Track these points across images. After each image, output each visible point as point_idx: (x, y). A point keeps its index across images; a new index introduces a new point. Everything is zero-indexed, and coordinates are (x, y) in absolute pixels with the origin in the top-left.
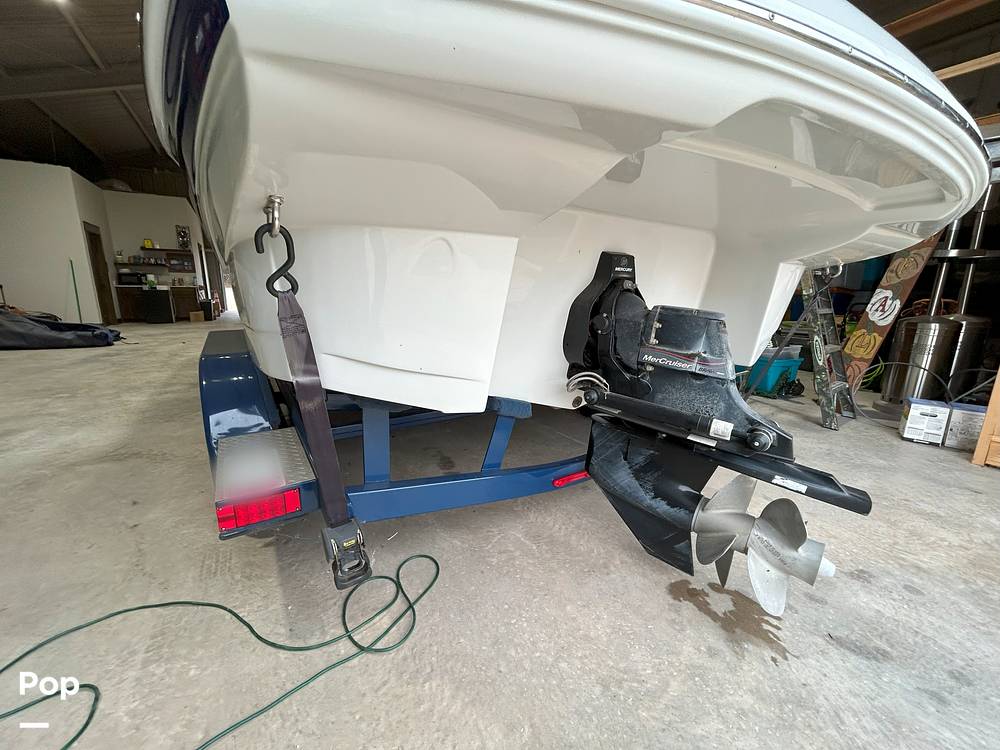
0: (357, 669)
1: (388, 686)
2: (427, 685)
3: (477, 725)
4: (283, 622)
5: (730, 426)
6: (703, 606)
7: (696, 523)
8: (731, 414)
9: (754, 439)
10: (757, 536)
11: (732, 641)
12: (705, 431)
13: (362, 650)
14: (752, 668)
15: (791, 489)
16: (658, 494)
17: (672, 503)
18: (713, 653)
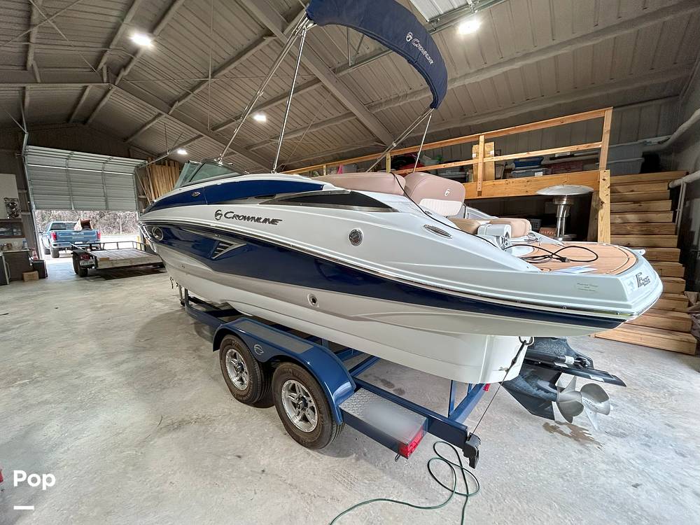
0: (473, 505)
2: (506, 501)
3: (538, 509)
5: (573, 359)
6: (561, 433)
7: (559, 398)
8: (569, 353)
9: (585, 364)
10: (585, 400)
11: (582, 445)
12: (563, 361)
13: (467, 497)
14: (596, 454)
15: (597, 380)
16: (540, 388)
17: (547, 391)
18: (581, 452)
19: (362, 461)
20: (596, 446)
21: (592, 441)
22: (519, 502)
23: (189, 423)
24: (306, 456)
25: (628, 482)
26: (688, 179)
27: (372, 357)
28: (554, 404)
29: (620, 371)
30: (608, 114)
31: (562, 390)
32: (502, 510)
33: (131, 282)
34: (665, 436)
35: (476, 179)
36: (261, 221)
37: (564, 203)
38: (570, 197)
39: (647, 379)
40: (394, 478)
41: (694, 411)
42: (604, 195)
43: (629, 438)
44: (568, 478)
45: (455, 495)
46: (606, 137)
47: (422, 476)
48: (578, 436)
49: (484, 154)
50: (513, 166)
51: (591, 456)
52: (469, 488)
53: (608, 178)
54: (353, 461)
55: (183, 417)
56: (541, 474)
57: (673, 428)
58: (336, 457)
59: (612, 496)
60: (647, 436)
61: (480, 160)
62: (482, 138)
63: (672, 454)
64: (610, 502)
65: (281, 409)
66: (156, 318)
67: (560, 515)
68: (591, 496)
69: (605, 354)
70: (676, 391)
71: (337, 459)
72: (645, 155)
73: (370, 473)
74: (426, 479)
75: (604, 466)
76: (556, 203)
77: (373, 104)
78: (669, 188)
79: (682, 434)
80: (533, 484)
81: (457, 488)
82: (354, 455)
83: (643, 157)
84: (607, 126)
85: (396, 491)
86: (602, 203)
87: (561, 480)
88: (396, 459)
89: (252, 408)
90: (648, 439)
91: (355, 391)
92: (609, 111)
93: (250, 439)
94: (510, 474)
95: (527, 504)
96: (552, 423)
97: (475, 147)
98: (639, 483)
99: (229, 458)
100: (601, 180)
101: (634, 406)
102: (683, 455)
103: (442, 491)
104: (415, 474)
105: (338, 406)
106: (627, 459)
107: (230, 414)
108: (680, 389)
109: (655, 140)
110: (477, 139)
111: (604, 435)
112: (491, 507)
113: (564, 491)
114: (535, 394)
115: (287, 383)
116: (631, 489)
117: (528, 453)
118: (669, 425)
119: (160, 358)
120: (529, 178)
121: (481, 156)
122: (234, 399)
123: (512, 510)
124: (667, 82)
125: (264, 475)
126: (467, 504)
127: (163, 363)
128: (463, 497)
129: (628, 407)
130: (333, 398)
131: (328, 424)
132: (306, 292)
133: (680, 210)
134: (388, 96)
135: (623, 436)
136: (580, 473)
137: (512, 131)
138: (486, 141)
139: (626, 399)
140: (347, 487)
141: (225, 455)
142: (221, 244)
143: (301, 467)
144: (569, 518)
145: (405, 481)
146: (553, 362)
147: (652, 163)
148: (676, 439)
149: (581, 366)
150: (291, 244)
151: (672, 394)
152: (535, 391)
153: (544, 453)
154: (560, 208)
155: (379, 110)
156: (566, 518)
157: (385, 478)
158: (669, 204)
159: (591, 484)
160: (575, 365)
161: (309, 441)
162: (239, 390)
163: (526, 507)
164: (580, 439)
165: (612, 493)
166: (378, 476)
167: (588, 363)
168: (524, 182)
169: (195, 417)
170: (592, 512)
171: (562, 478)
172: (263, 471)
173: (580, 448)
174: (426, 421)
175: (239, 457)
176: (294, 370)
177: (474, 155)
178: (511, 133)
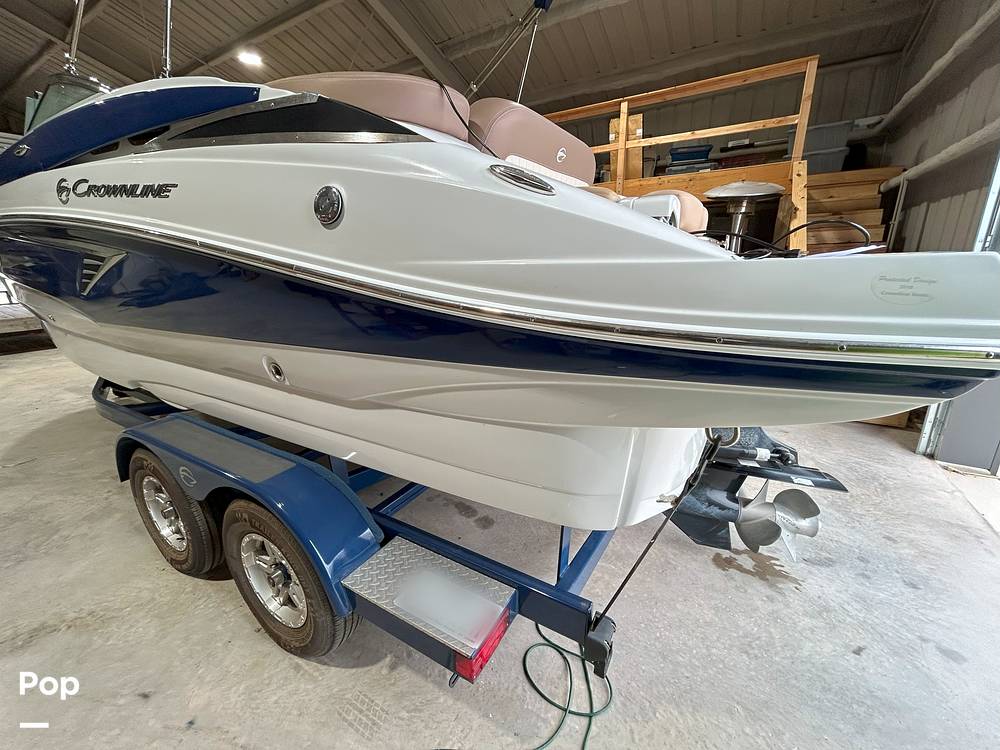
0: (602, 733)
1: (636, 732)
2: (658, 715)
3: (712, 723)
4: (500, 732)
5: (768, 451)
6: (740, 568)
7: (741, 517)
8: (762, 442)
9: (788, 459)
10: (781, 517)
11: (772, 586)
12: (752, 457)
13: (591, 717)
14: (793, 599)
15: (804, 484)
16: (711, 503)
17: (722, 507)
18: (771, 599)
19: (402, 670)
20: (792, 586)
21: (786, 577)
22: (681, 713)
23: (56, 629)
24: (292, 672)
25: (847, 646)
26: (912, 173)
27: (412, 484)
28: (732, 525)
29: (813, 459)
30: (811, 68)
31: (747, 502)
32: (650, 736)
33: (28, 360)
34: (886, 556)
35: (614, 177)
36: (138, 192)
37: (743, 210)
38: (751, 200)
39: (851, 468)
40: (458, 699)
41: (917, 512)
42: (799, 198)
43: (837, 567)
44: (756, 652)
45: (570, 717)
46: (806, 107)
47: (512, 686)
48: (766, 572)
49: (627, 135)
50: (669, 160)
51: (787, 606)
52: (593, 696)
53: (804, 173)
54: (385, 671)
55: (42, 619)
56: (714, 651)
57: (895, 541)
58: (353, 667)
59: (826, 676)
60: (862, 559)
61: (621, 145)
62: (624, 107)
63: (900, 584)
64: (824, 688)
65: (245, 587)
66: (54, 421)
67: (747, 730)
68: (794, 682)
69: (791, 435)
70: (891, 483)
71: (354, 670)
72: (852, 144)
73: (414, 693)
74: (519, 690)
75: (807, 621)
76: (732, 210)
77: (450, 43)
78: (879, 192)
79: (907, 551)
80: (701, 672)
81: (573, 701)
82: (388, 659)
83: (847, 146)
84: (809, 88)
85: (460, 728)
86: (796, 209)
87: (745, 656)
88: (452, 683)
89: (201, 582)
90: (864, 565)
91: (383, 544)
92: (813, 62)
93: (180, 651)
94: (664, 658)
95: (693, 714)
96: (725, 553)
97: (614, 122)
98: (862, 644)
99: (122, 701)
100: (794, 176)
101: (838, 511)
102: (914, 587)
103: (547, 712)
104: (499, 683)
105: (339, 585)
106: (839, 604)
107: (153, 599)
108: (895, 479)
109: (863, 122)
110: (616, 109)
111: (803, 565)
112: (632, 732)
113: (751, 679)
114: (704, 513)
115: (246, 539)
116: (851, 657)
117: (691, 611)
118: (889, 538)
119: (35, 497)
120: (693, 175)
121: (622, 137)
122: (169, 567)
123: (668, 732)
124: (890, 26)
125: (191, 731)
126: (590, 734)
127: (40, 507)
128: (582, 718)
129: (831, 514)
130: (328, 567)
131: (324, 618)
132: (258, 354)
133: (895, 223)
134: (474, 27)
135: (828, 563)
136: (773, 638)
137: (670, 93)
138: (631, 112)
139: (826, 502)
140: (363, 735)
141: (115, 696)
142: (86, 261)
143: (276, 702)
144: (764, 734)
145: (478, 701)
146: (736, 459)
147: (858, 156)
148: (900, 560)
149: (781, 462)
150: (199, 239)
151: (886, 489)
152: (704, 508)
153: (716, 609)
154: (737, 218)
155: (461, 55)
156: (757, 734)
157: (442, 700)
158: (879, 214)
159: (792, 657)
160: (771, 463)
161: (297, 645)
162: (175, 551)
163: (691, 721)
164: (768, 577)
165: (825, 670)
166: (429, 697)
167: (792, 456)
168: (684, 180)
169: (72, 615)
170: (798, 714)
171: (746, 652)
172: (191, 723)
173: (770, 592)
174: (514, 596)
175: (145, 696)
176: (252, 516)
177: (612, 137)
178: (669, 98)
